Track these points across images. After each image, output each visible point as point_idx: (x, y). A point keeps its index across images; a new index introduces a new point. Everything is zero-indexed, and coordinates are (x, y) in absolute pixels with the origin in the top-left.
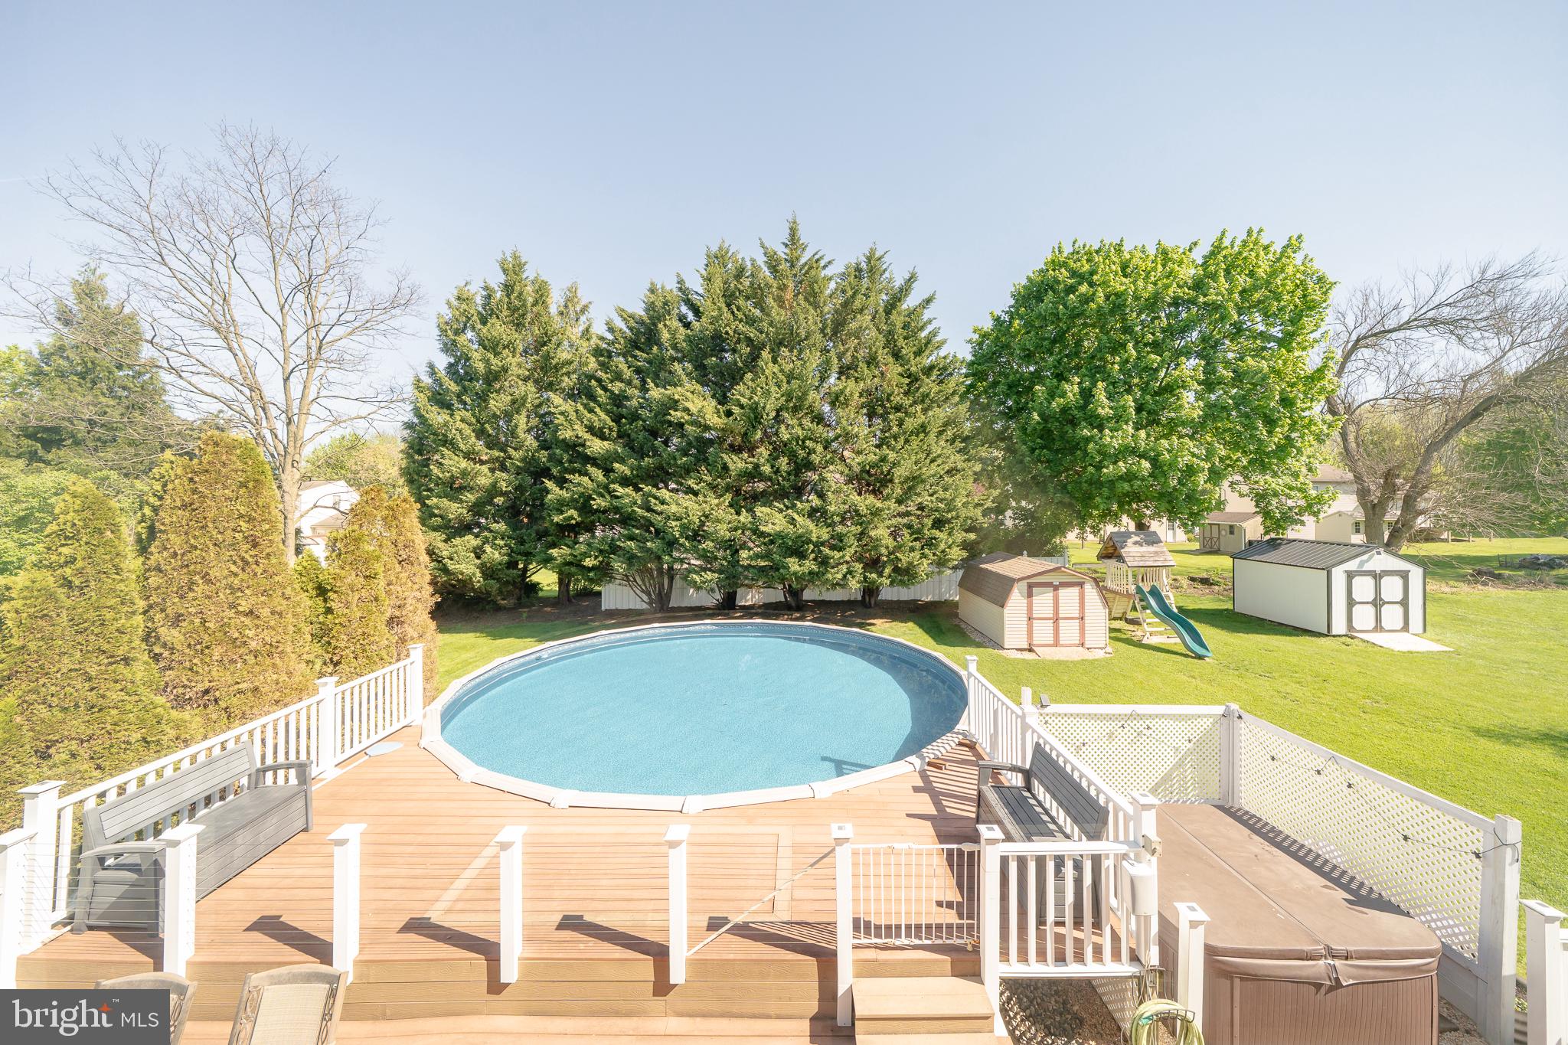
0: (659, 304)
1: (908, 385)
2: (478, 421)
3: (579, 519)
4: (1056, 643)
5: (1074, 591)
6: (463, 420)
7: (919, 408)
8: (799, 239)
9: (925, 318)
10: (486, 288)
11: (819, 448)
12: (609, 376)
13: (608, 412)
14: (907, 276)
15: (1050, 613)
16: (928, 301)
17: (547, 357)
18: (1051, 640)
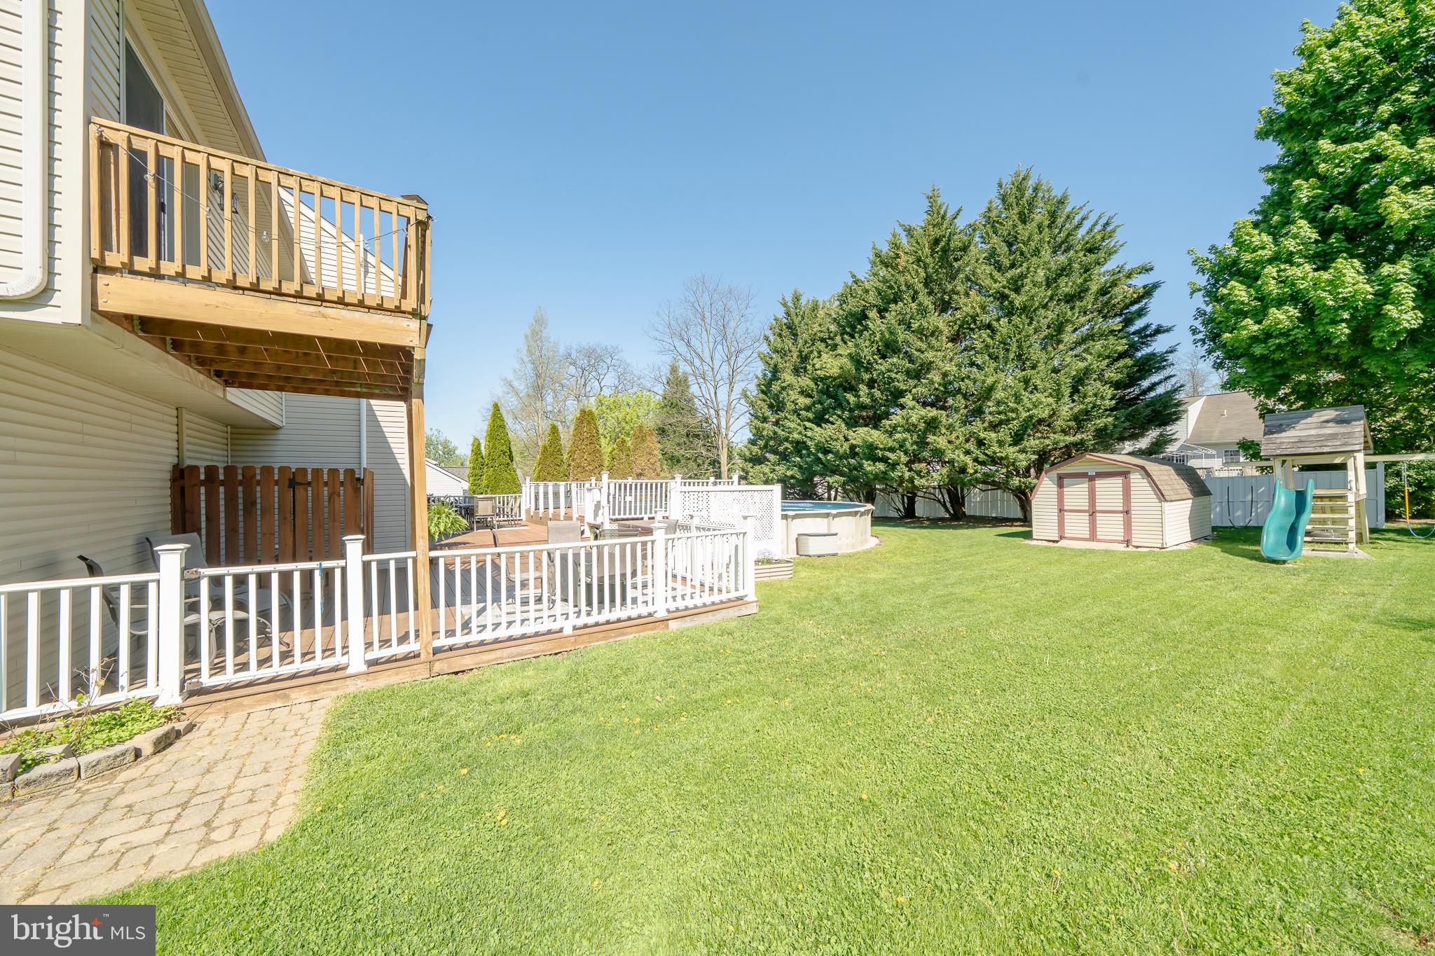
4: (1093, 537)
5: (1118, 481)
15: (1085, 505)
18: (1086, 534)
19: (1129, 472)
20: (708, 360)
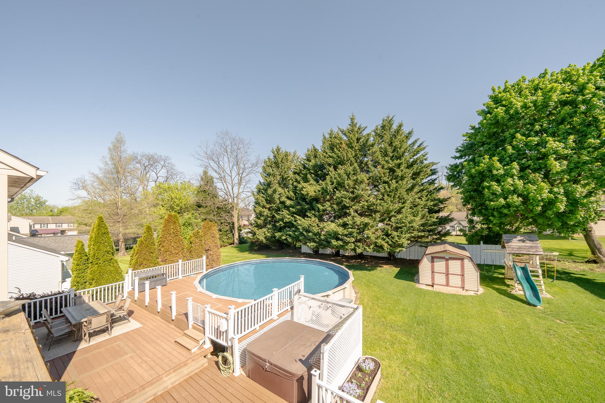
1: (388, 172)
4: (448, 285)
7: (394, 181)
15: (444, 270)
18: (444, 283)
19: (464, 259)
20: (229, 172)
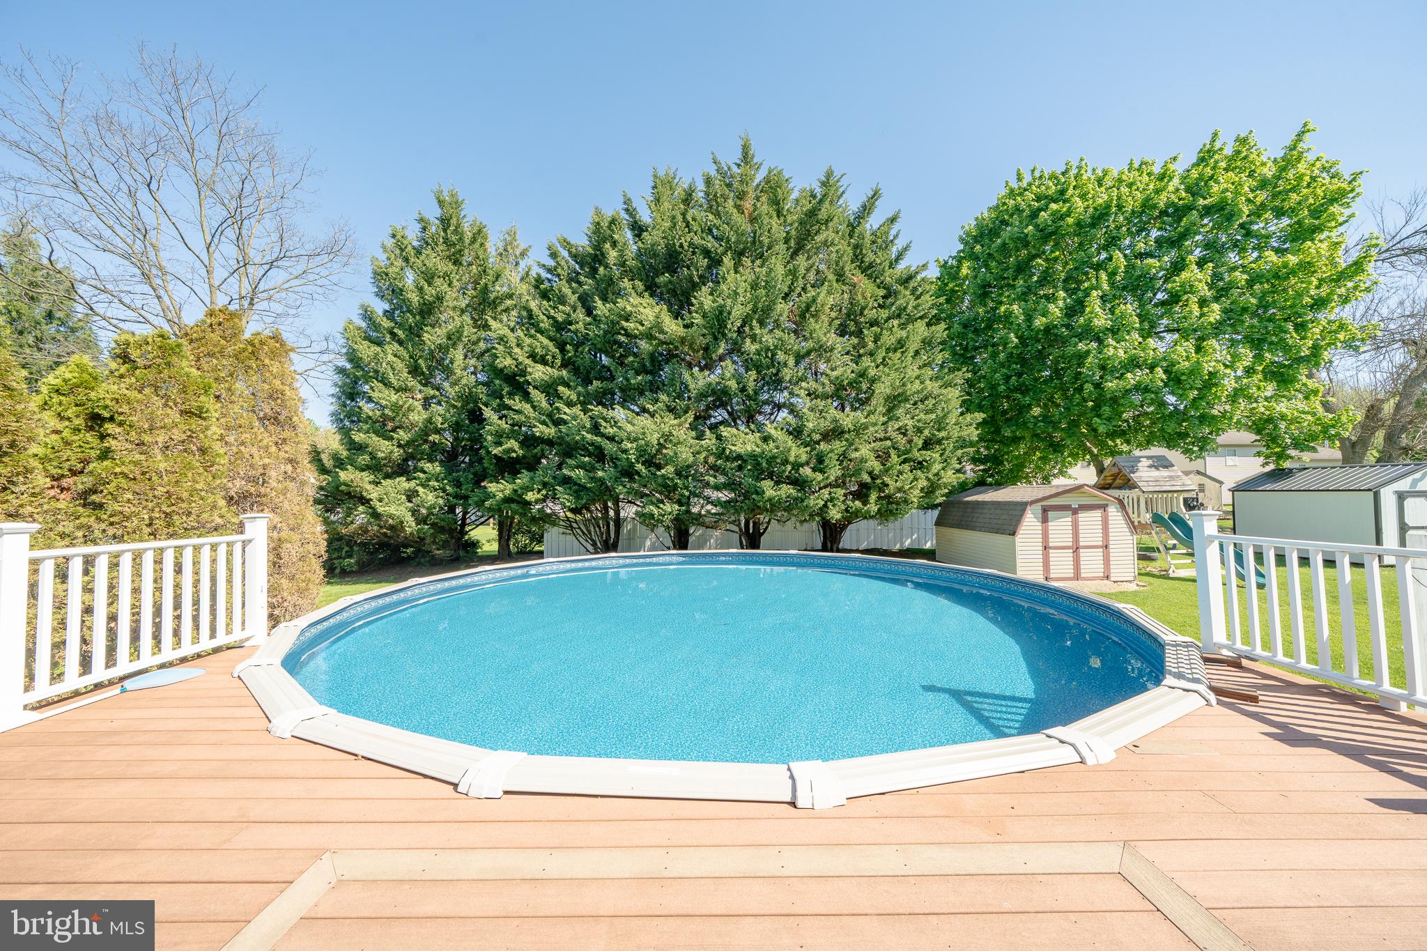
0: (605, 224)
1: (883, 297)
2: (411, 357)
3: (521, 452)
4: (1077, 576)
5: (1097, 515)
6: (395, 356)
7: (896, 322)
8: (753, 156)
9: (893, 232)
10: (421, 220)
11: (791, 362)
12: (551, 303)
13: (551, 339)
14: (870, 193)
15: (1068, 540)
16: (893, 220)
17: (485, 290)
18: (1071, 572)
19: (1107, 505)
